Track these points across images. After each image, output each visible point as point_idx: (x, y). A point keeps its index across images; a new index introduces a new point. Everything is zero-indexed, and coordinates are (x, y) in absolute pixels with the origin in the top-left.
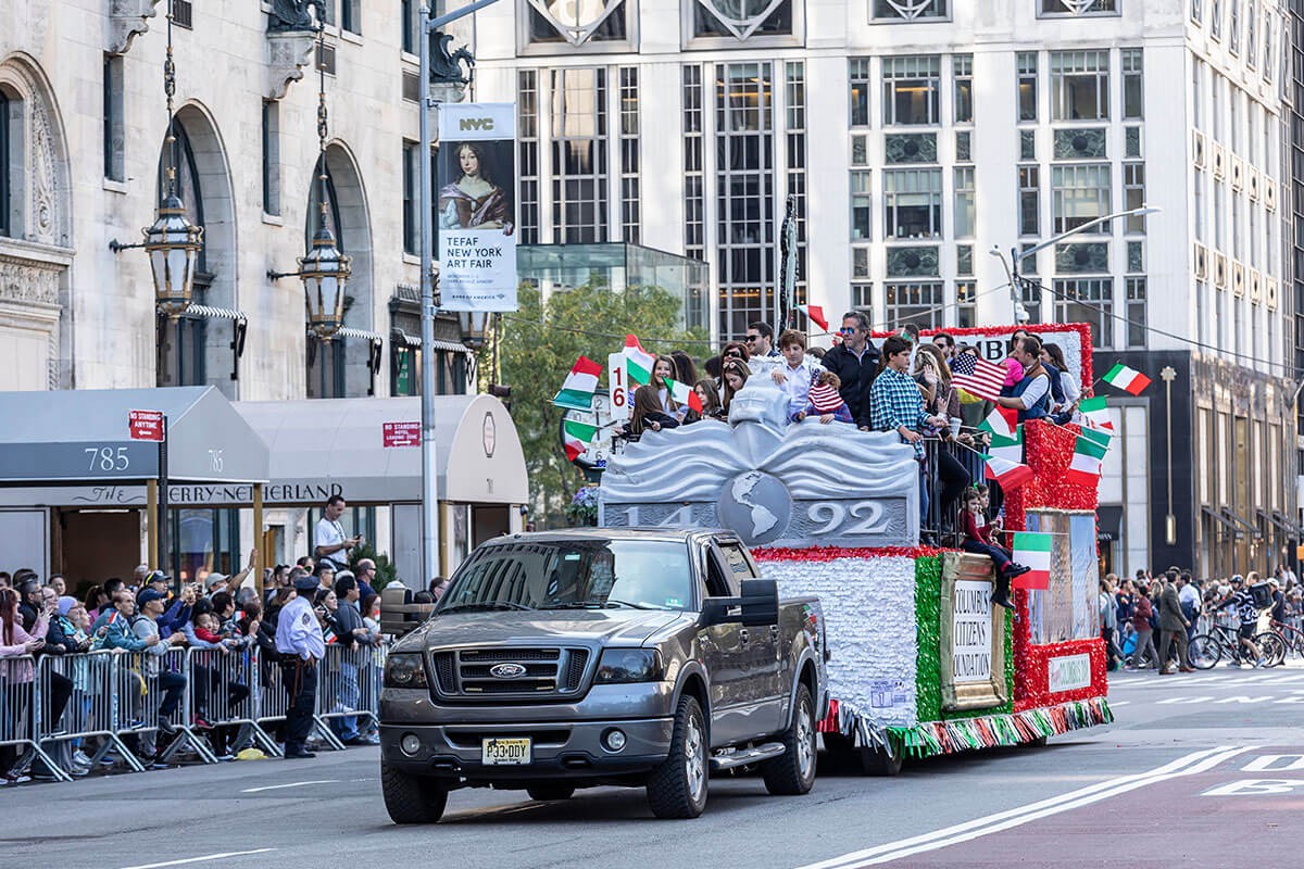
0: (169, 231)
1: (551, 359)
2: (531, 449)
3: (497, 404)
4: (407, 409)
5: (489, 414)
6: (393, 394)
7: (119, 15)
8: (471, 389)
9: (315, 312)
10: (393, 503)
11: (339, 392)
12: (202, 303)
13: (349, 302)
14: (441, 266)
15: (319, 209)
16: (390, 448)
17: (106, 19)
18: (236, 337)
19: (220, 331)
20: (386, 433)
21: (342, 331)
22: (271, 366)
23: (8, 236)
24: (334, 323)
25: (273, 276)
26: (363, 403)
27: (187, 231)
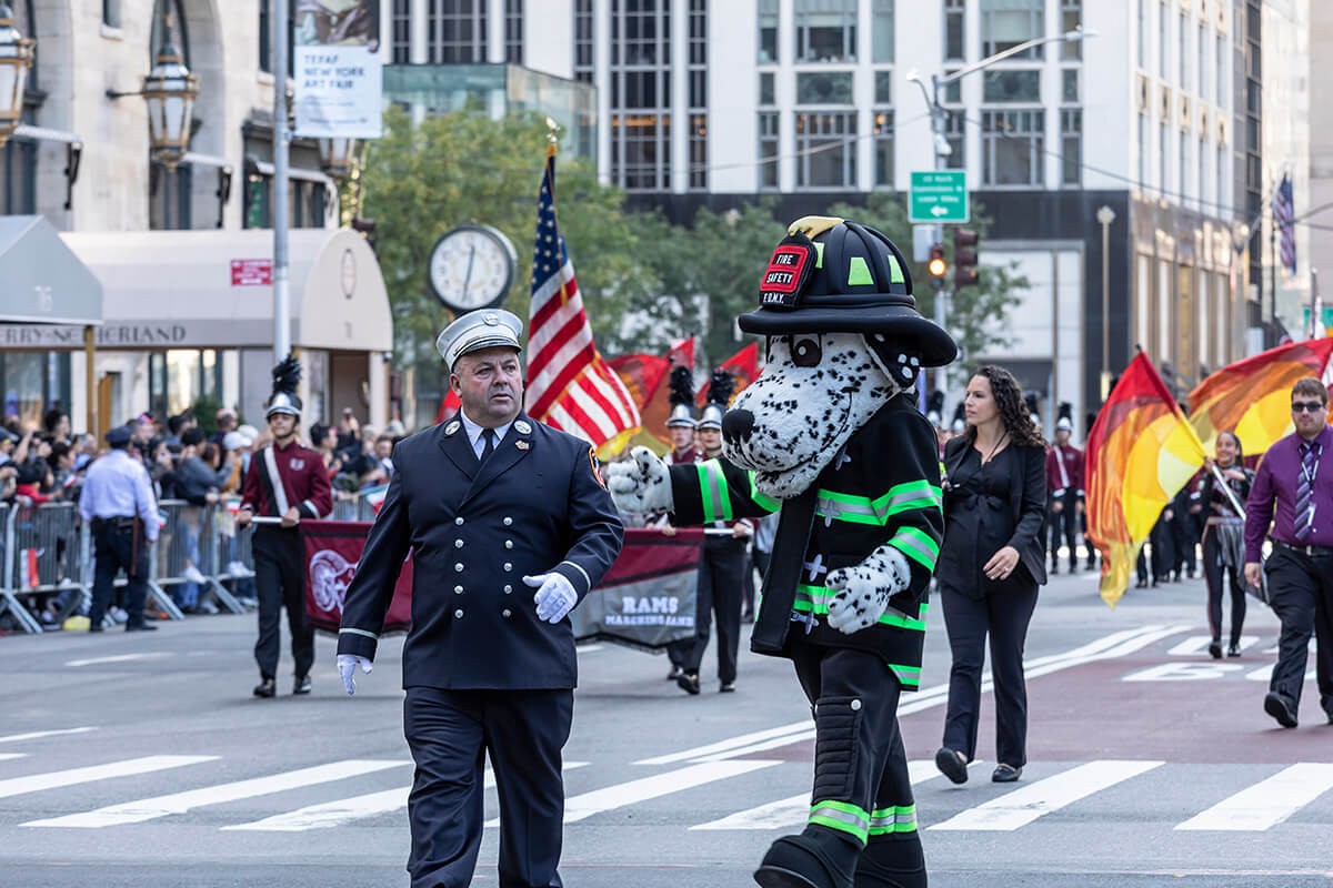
1: (421, 190)
2: (396, 290)
3: (360, 239)
4: (258, 243)
5: (348, 251)
6: (245, 226)
8: (331, 221)
9: (159, 135)
10: (242, 348)
11: (185, 224)
12: (33, 123)
13: (196, 125)
14: (298, 87)
15: (164, 22)
16: (237, 287)
18: (70, 162)
19: (52, 155)
20: (235, 270)
21: (188, 157)
22: (108, 195)
24: (178, 148)
25: (112, 95)
26: (211, 236)
27: (16, 44)
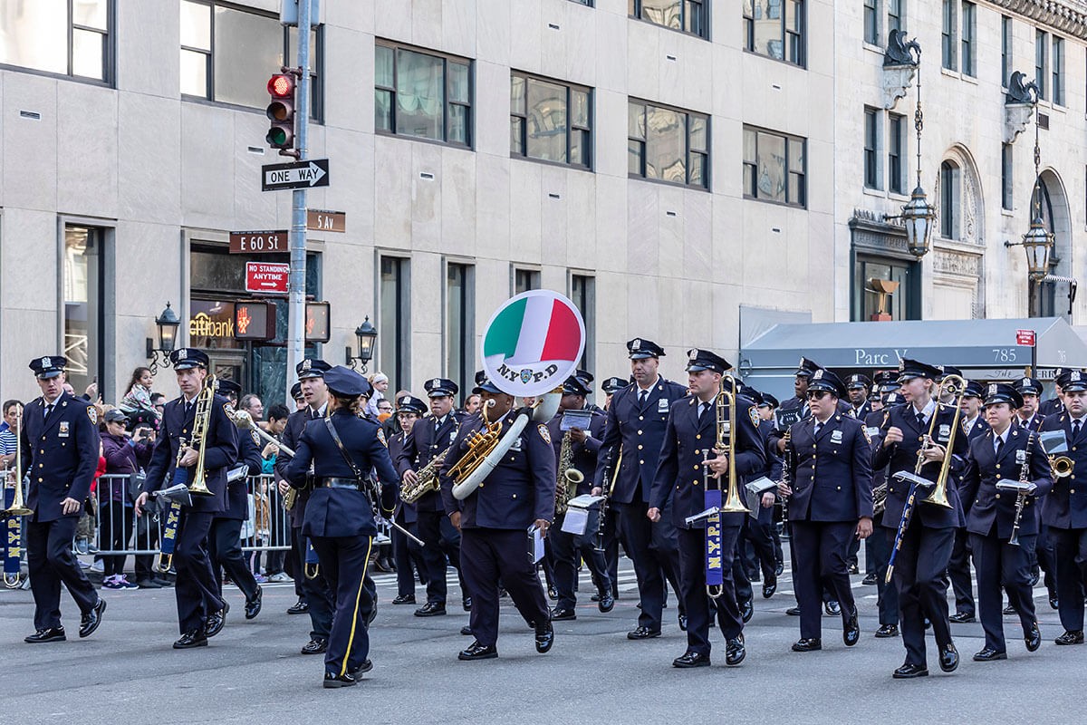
0: (1036, 236)
7: (1010, 123)
12: (1053, 273)
17: (1003, 125)
18: (1071, 292)
19: (1062, 289)
23: (951, 238)
27: (1046, 236)
